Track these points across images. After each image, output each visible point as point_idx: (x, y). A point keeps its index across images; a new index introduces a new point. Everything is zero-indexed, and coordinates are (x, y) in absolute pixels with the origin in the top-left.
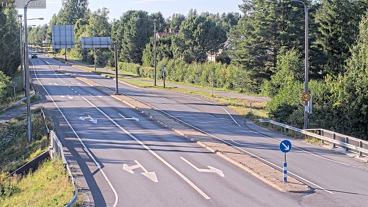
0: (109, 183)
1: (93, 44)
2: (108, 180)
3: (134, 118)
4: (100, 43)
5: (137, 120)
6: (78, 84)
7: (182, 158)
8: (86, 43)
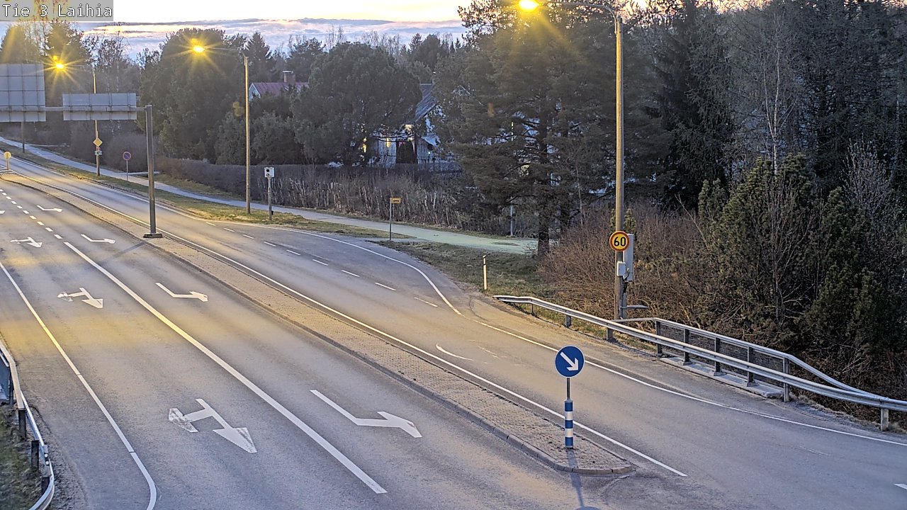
0: (134, 455)
1: (93, 112)
2: (130, 449)
3: (195, 295)
4: (109, 109)
5: (203, 298)
6: (55, 209)
7: (315, 392)
8: (75, 109)
